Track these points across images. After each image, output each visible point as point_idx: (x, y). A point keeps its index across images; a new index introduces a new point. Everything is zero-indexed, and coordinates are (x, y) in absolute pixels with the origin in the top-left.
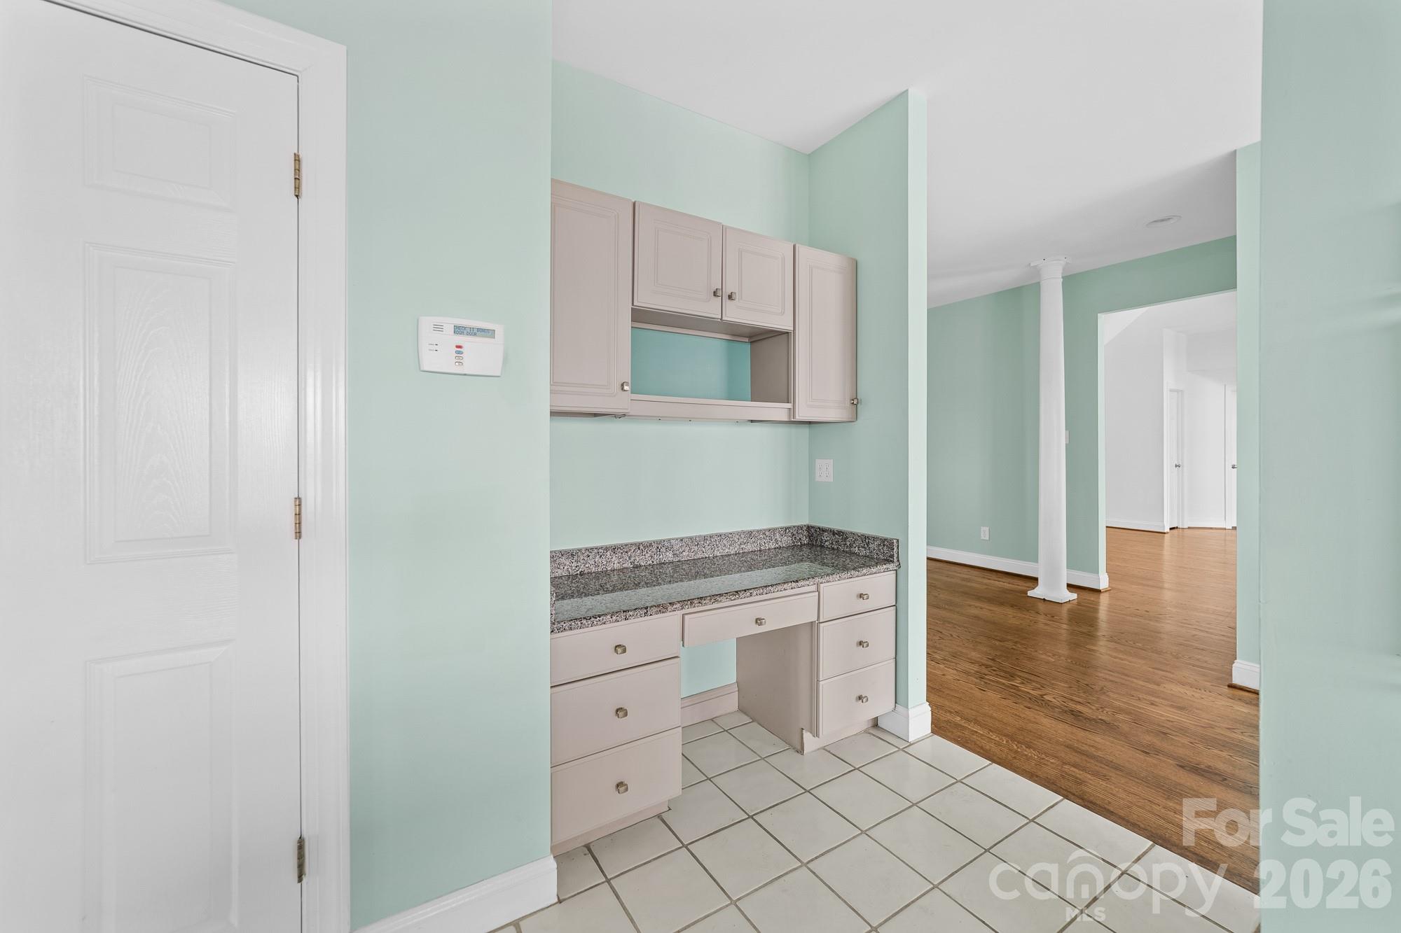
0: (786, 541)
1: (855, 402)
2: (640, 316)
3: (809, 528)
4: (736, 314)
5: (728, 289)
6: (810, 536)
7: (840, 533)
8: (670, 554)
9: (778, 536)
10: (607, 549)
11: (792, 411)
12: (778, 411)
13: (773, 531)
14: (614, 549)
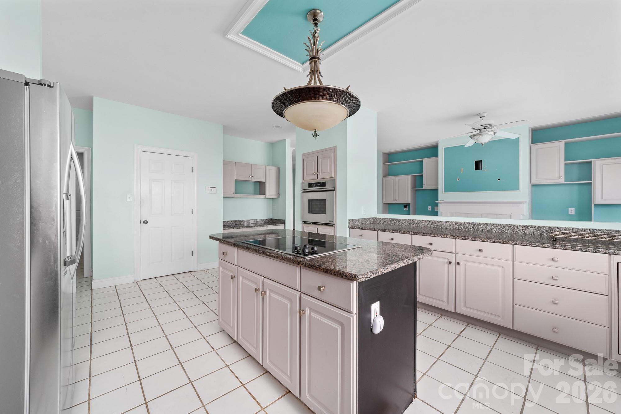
0: (267, 221)
1: (279, 194)
2: (236, 181)
3: (272, 219)
4: (253, 179)
5: (252, 175)
6: (272, 221)
7: (276, 219)
8: (242, 223)
9: (265, 220)
10: (230, 221)
11: (265, 196)
12: (263, 196)
13: (264, 219)
14: (232, 221)
